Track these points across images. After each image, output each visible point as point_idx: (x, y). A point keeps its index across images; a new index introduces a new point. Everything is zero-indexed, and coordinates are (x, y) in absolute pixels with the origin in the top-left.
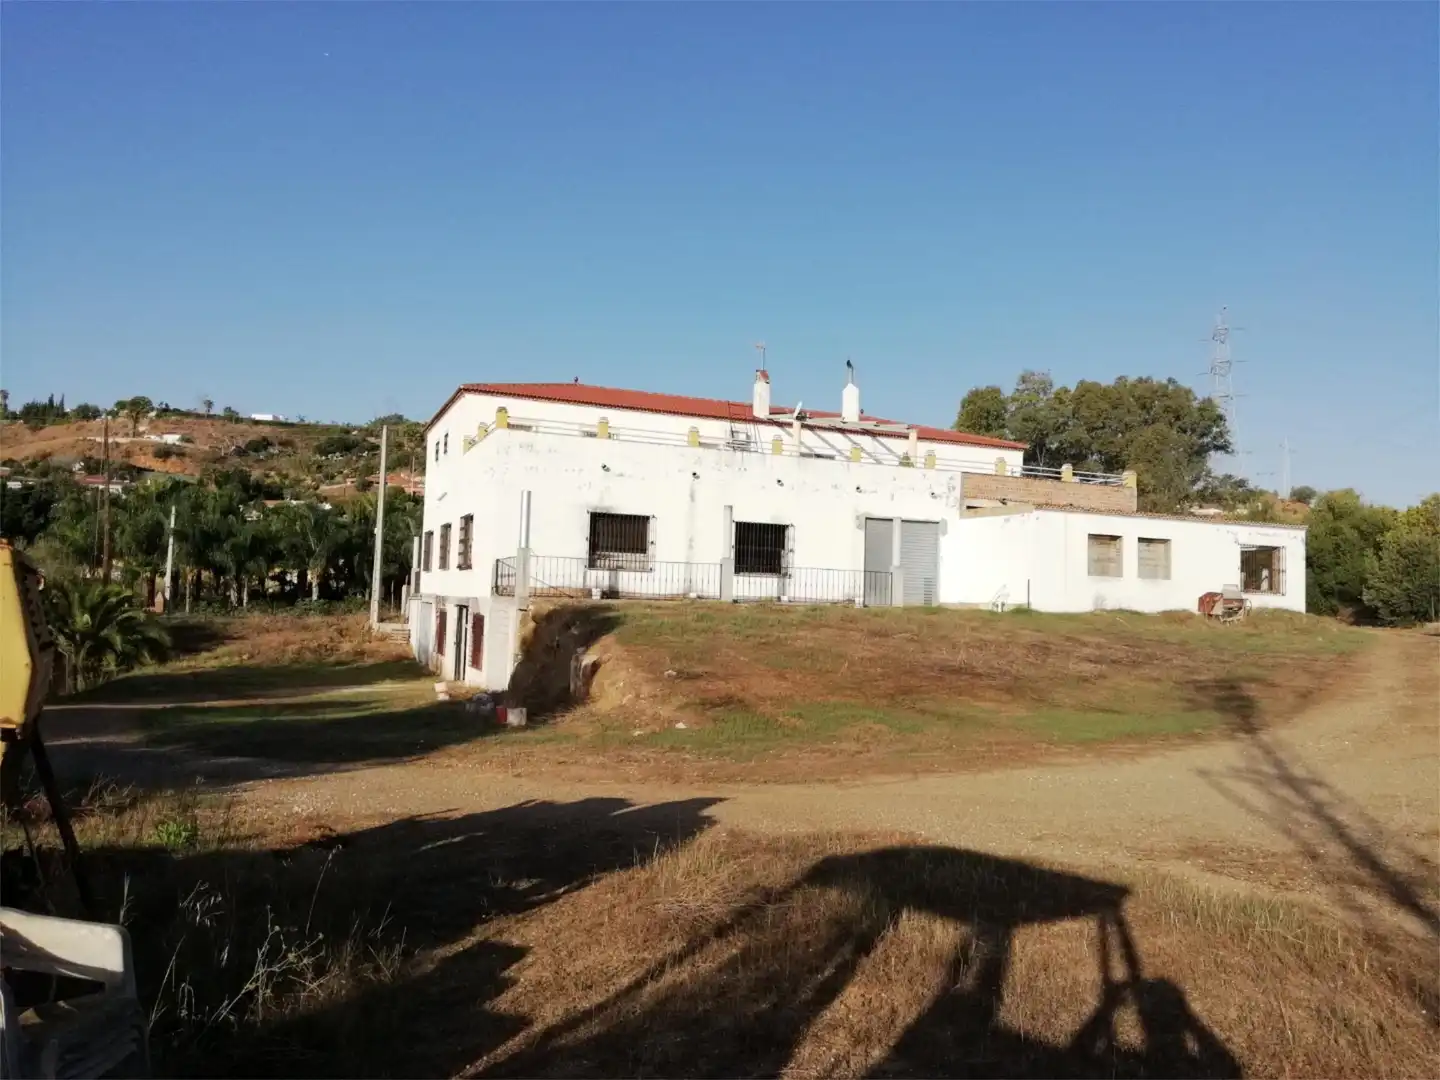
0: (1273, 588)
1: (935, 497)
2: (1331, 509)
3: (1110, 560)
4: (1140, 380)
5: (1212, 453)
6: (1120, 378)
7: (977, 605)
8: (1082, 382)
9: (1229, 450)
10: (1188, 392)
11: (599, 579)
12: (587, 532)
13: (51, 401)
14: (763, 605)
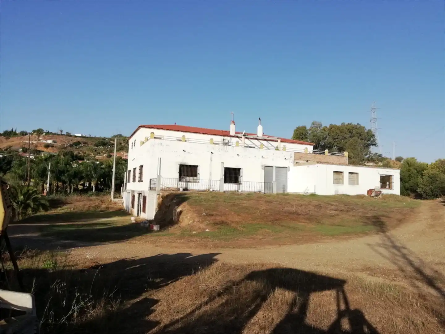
0: (390, 188)
1: (286, 160)
2: (408, 163)
3: (340, 179)
4: (349, 124)
5: (371, 146)
6: (343, 123)
7: (299, 193)
8: (331, 125)
9: (377, 145)
10: (364, 127)
11: (182, 185)
12: (178, 170)
13: (12, 130)
14: (233, 193)
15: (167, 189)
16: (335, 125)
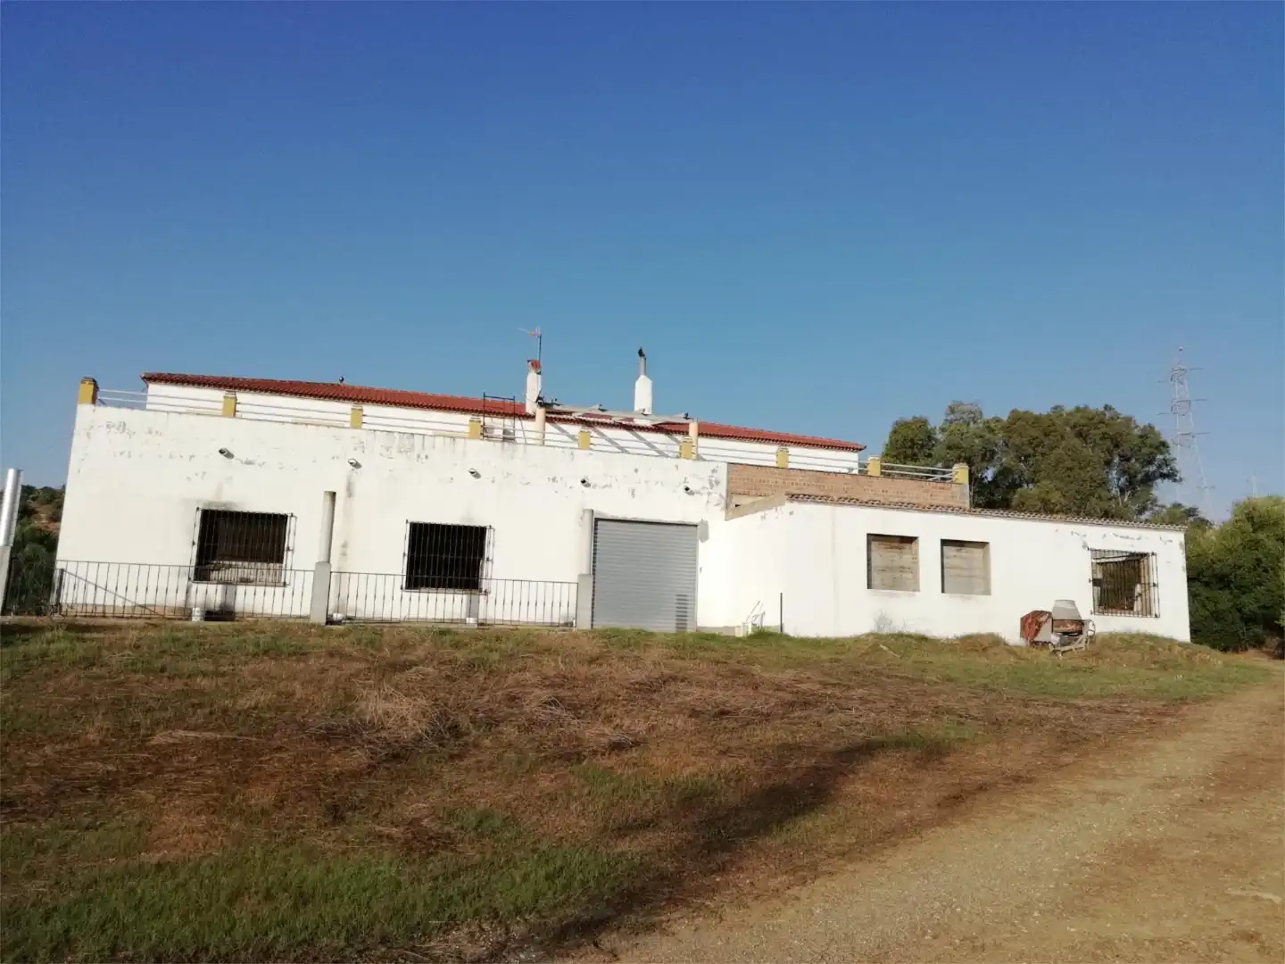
0: (1147, 611)
1: (692, 493)
2: (1250, 518)
3: (902, 569)
4: (1078, 409)
5: (1159, 481)
6: (1056, 408)
7: (731, 629)
8: (1014, 412)
9: (1177, 478)
10: (1129, 420)
11: (210, 594)
12: (195, 534)
15: (138, 611)
16: (1026, 413)
